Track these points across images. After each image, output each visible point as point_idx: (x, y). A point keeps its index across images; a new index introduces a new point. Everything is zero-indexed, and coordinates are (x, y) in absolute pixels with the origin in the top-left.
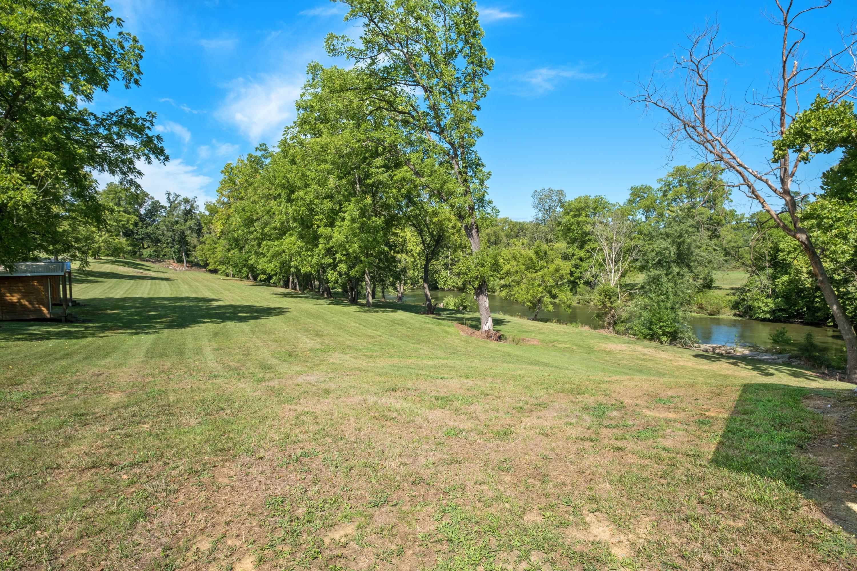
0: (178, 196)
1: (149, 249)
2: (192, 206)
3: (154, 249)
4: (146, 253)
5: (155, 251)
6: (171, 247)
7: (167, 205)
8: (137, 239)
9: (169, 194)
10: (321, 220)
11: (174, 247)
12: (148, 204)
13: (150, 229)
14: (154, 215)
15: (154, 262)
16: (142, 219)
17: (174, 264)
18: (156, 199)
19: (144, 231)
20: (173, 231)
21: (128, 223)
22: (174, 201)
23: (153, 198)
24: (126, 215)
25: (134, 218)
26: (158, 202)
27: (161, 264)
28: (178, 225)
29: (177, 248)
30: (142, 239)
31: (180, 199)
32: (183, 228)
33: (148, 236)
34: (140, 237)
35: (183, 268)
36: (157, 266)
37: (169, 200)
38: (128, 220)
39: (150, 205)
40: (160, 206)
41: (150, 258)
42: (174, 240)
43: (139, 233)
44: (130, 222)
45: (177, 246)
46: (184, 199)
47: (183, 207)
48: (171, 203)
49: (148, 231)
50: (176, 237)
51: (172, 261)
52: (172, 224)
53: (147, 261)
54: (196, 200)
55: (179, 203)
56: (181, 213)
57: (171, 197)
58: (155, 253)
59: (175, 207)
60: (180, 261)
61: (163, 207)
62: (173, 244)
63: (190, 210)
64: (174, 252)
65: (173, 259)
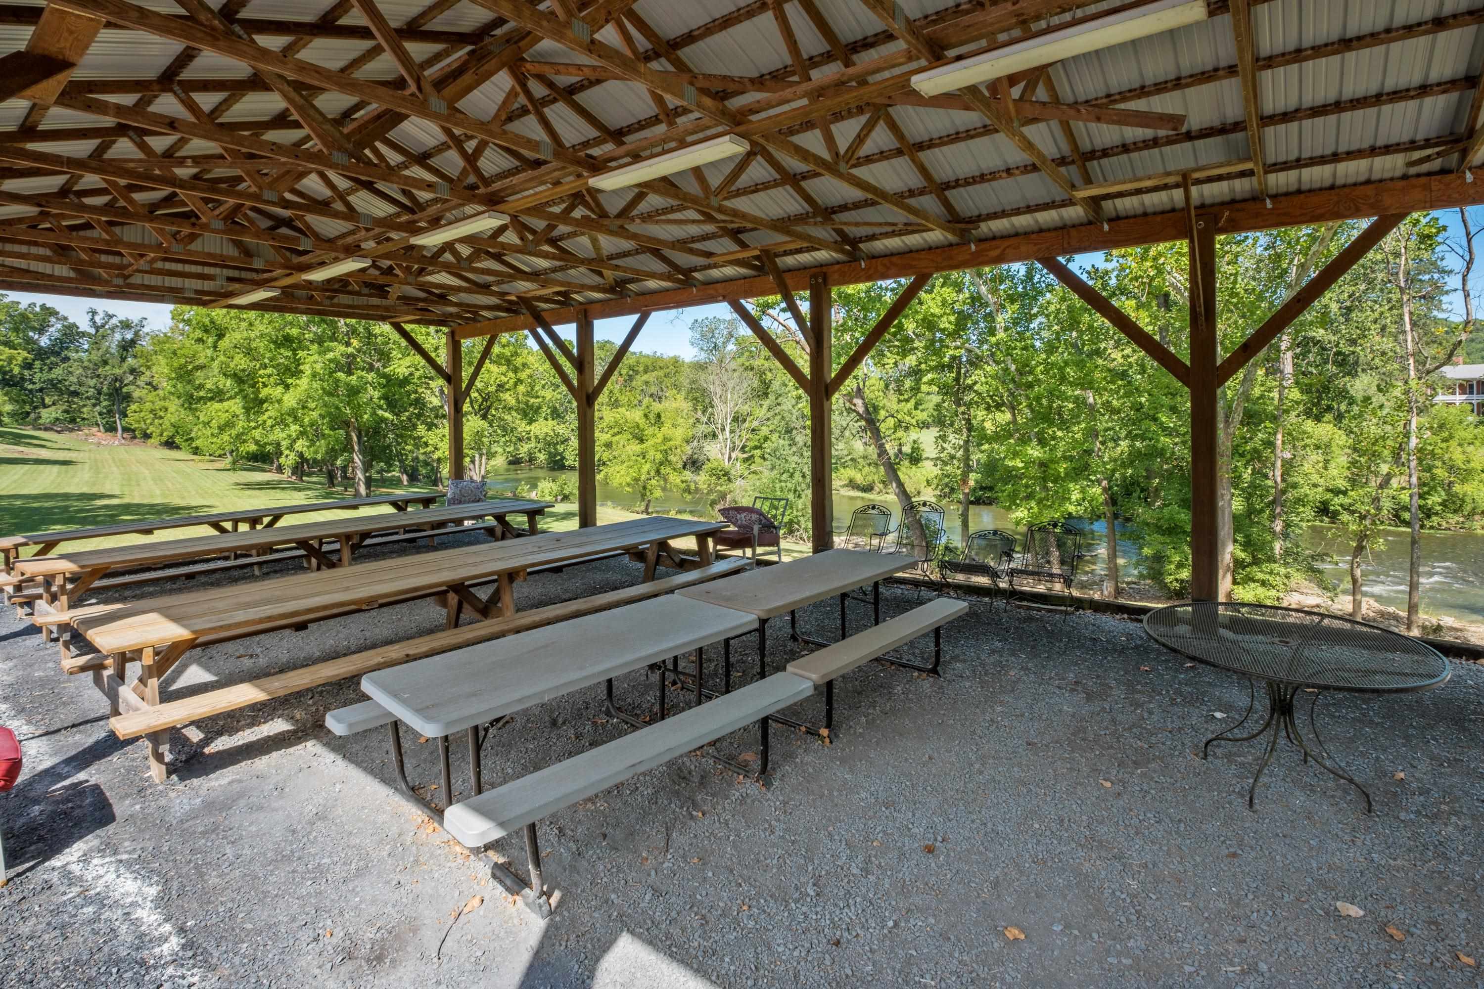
0: (111, 317)
1: (53, 408)
2: (136, 334)
3: (64, 407)
4: (47, 415)
5: (66, 411)
6: (94, 405)
7: (92, 331)
8: (31, 391)
9: (94, 313)
10: (269, 376)
11: (99, 404)
12: (55, 329)
13: (57, 373)
14: (67, 348)
15: (59, 432)
16: (41, 354)
17: (98, 435)
18: (71, 320)
19: (46, 376)
20: (98, 376)
21: (10, 363)
22: (103, 326)
23: (66, 319)
24: (7, 349)
25: (22, 355)
26: (74, 325)
27: (74, 434)
28: (107, 368)
29: (105, 407)
30: (41, 390)
31: (114, 321)
32: (117, 371)
33: (54, 385)
34: (38, 386)
35: (116, 441)
36: (63, 439)
37: (95, 323)
38: (10, 359)
39: (59, 331)
40: (78, 333)
41: (54, 424)
42: (99, 393)
43: (36, 380)
44: (14, 362)
45: (105, 403)
46: (121, 322)
47: (118, 336)
48: (97, 329)
49: (54, 376)
50: (105, 388)
51: (95, 429)
52: (96, 364)
53: (46, 429)
54: (144, 323)
55: (112, 329)
56: (113, 346)
57: (98, 319)
58: (66, 415)
59: (103, 337)
60: (111, 428)
61: (84, 334)
62: (98, 399)
63: (133, 342)
64: (100, 414)
65: (98, 425)
